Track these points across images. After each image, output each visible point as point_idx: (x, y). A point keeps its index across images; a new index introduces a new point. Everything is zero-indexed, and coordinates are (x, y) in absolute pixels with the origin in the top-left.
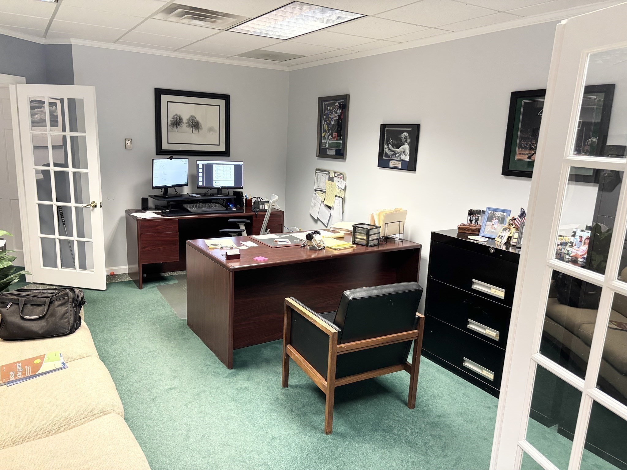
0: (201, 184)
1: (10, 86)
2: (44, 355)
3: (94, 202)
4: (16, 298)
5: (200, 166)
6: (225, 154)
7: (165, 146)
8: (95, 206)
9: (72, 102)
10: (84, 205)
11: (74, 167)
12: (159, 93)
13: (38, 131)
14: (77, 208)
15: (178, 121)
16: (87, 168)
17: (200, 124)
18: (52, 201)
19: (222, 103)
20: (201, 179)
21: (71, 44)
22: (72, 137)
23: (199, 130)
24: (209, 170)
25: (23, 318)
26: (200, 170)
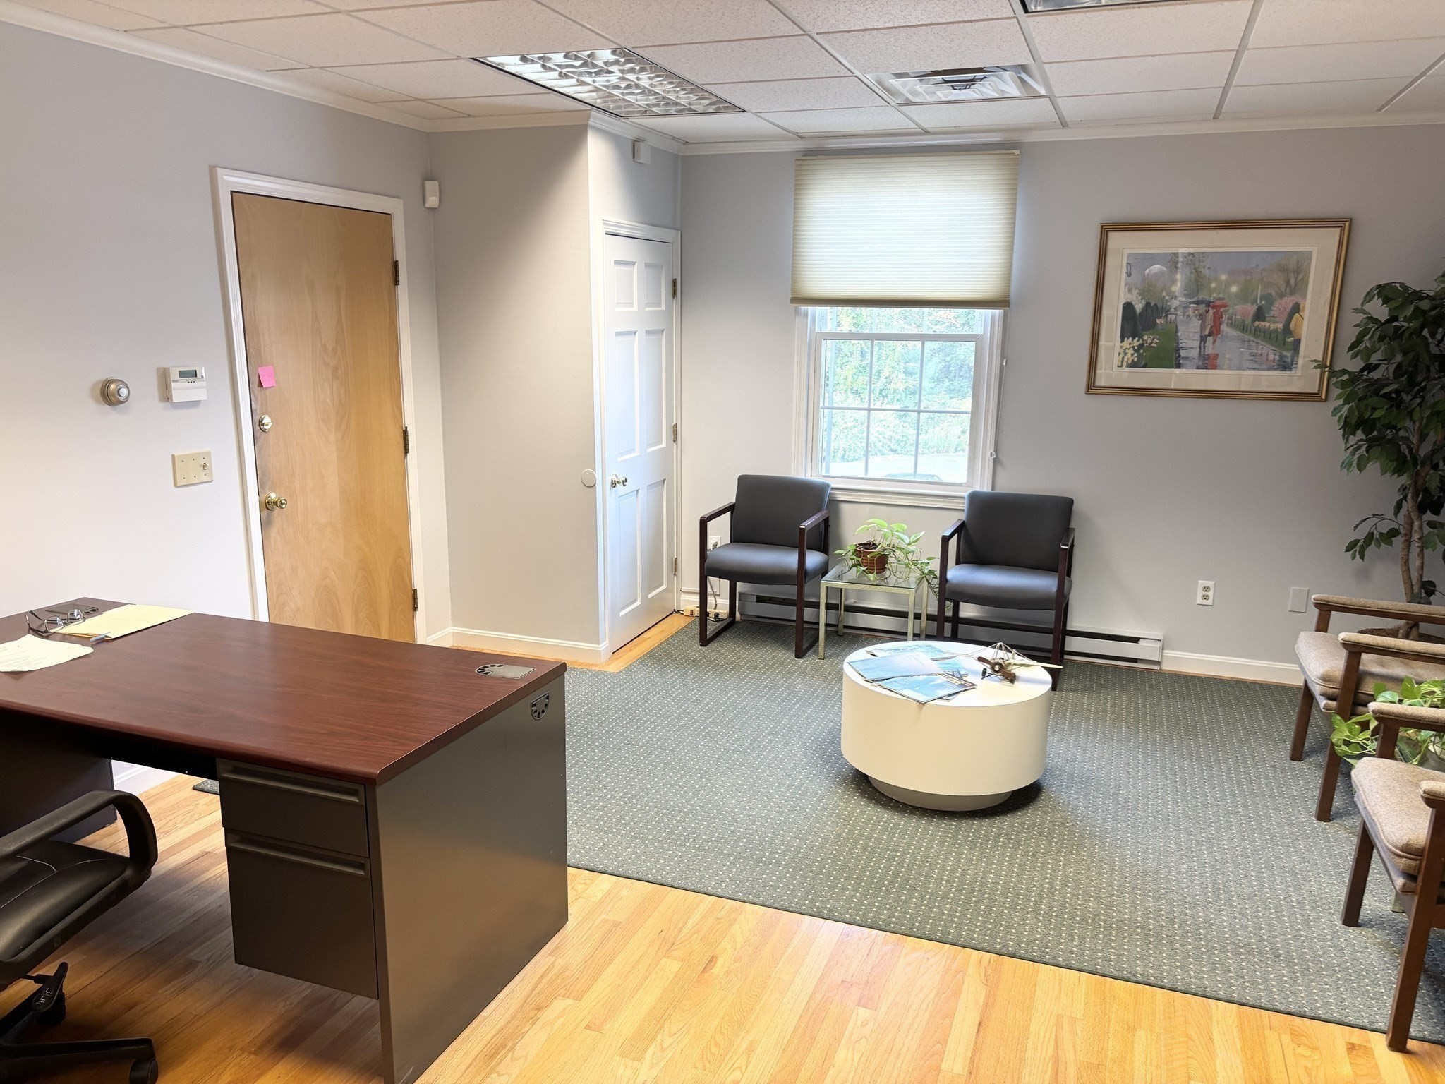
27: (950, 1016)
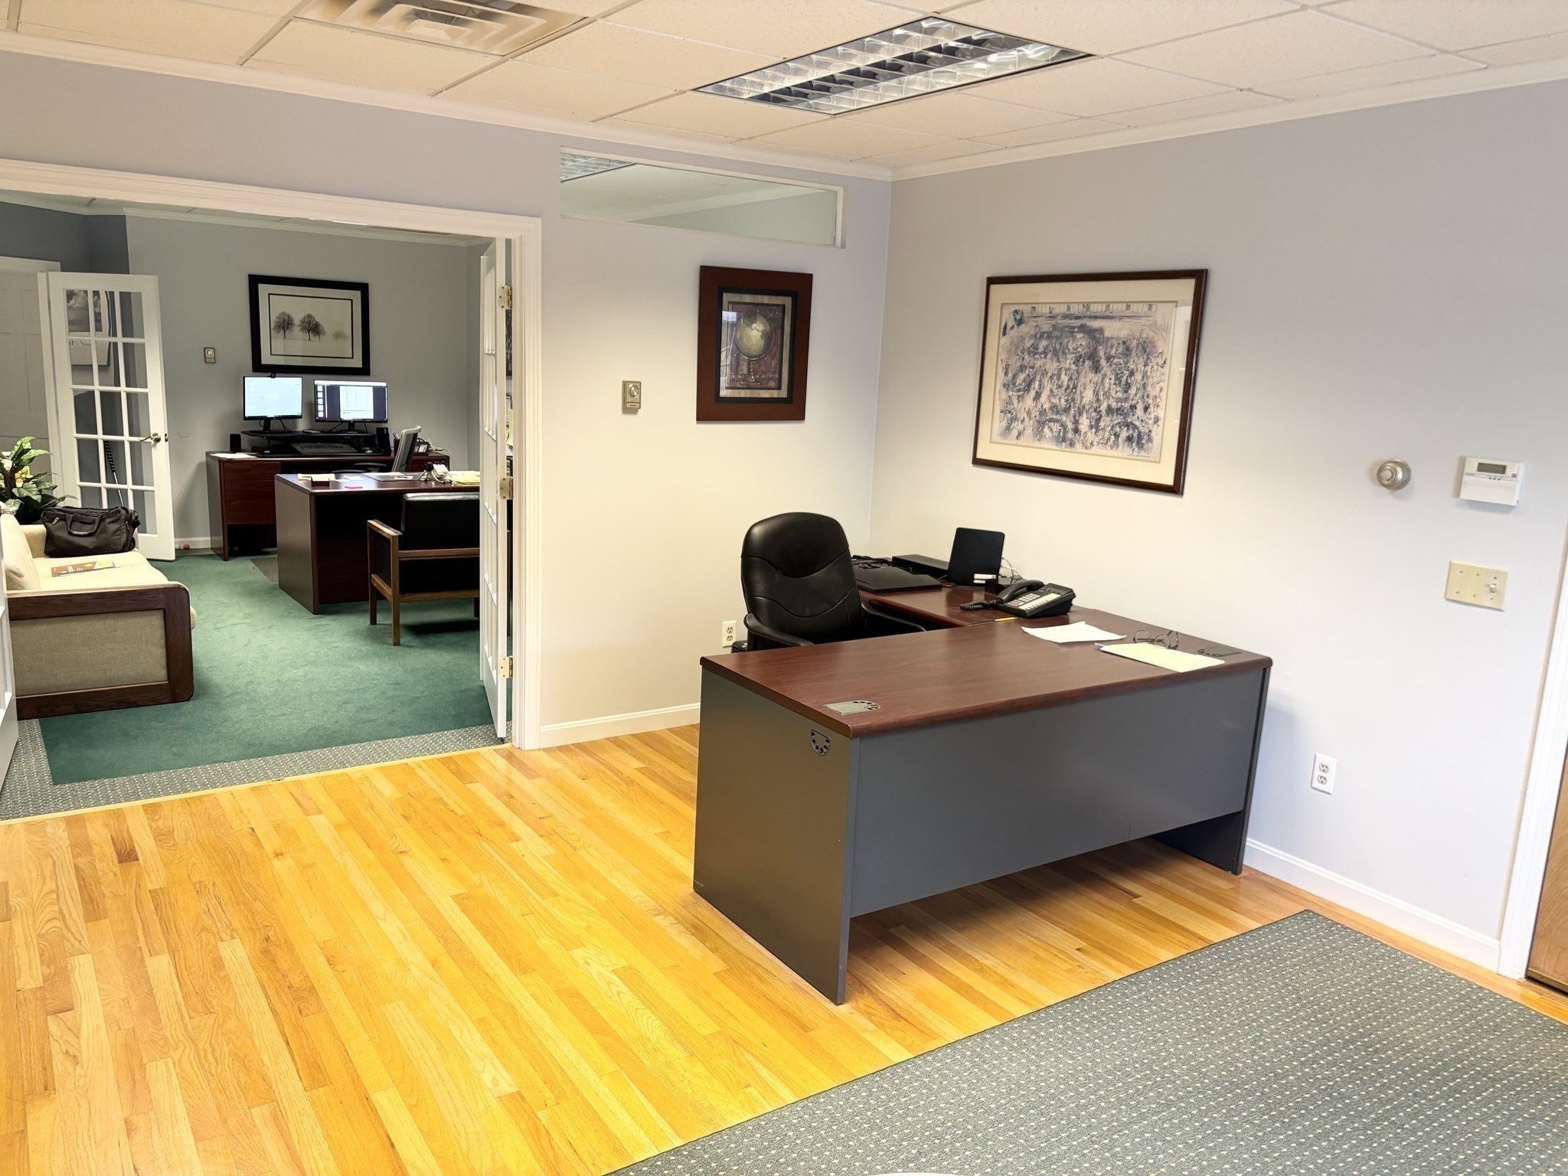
0: (321, 415)
1: (39, 274)
2: (96, 562)
3: (156, 434)
4: (62, 513)
5: (320, 389)
6: (363, 372)
7: (266, 359)
8: (158, 440)
9: (126, 297)
10: (142, 439)
11: (128, 385)
12: (255, 281)
13: (79, 337)
14: (131, 443)
15: (286, 323)
16: (146, 387)
17: (322, 327)
18: (96, 434)
19: (356, 295)
20: (320, 408)
21: (124, 216)
22: (125, 345)
23: (321, 336)
24: (333, 394)
25: (71, 534)
26: (320, 395)
27: (428, 1135)
